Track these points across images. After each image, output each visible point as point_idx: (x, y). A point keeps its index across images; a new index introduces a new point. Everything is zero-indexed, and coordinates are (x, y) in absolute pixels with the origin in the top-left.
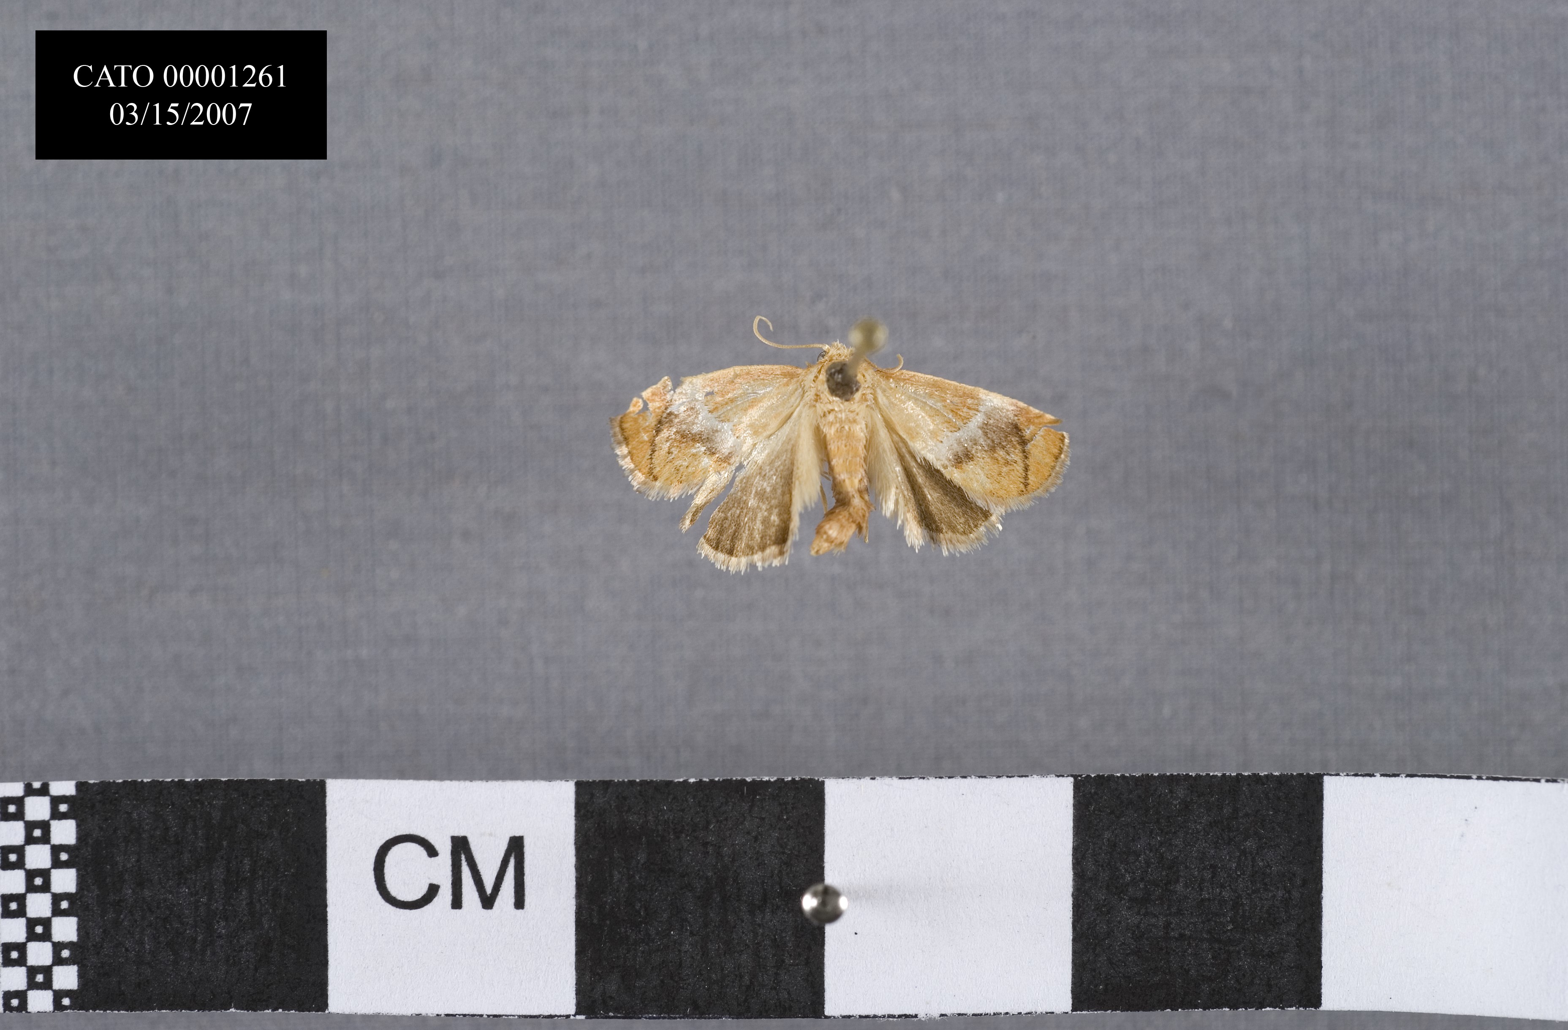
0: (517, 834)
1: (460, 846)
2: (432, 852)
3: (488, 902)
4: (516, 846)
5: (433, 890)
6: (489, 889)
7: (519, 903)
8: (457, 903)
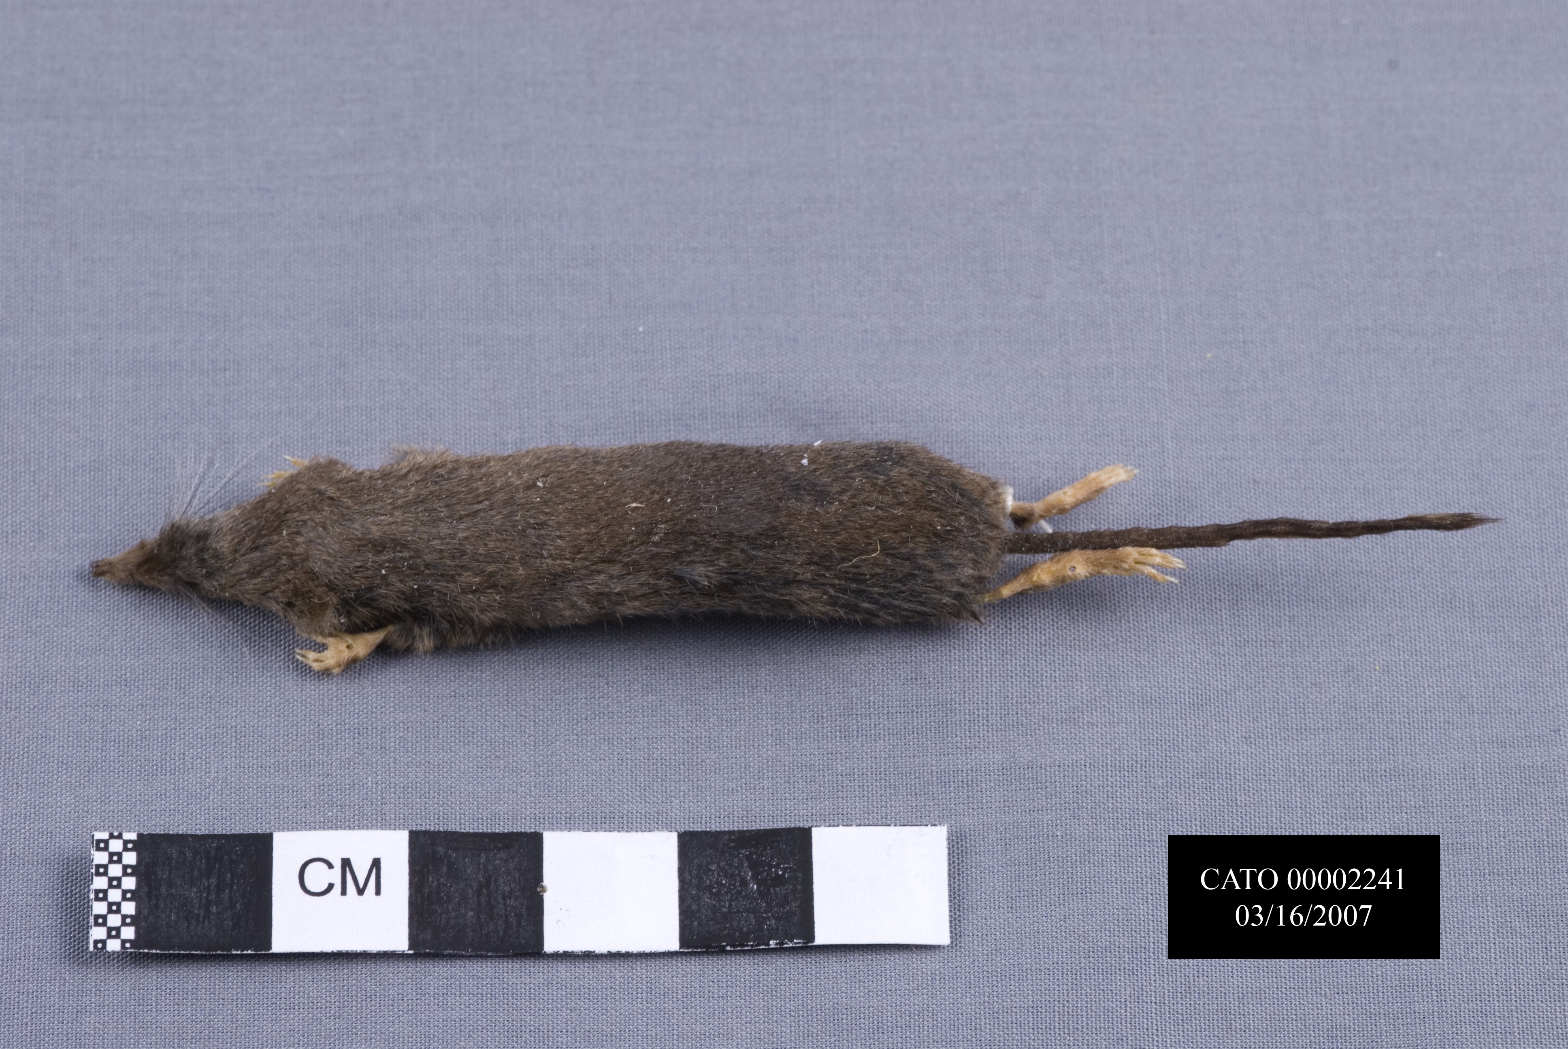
0: (377, 857)
1: (346, 863)
2: (330, 866)
3: (361, 892)
4: (376, 863)
5: (331, 886)
6: (361, 885)
7: (378, 892)
8: (344, 892)
